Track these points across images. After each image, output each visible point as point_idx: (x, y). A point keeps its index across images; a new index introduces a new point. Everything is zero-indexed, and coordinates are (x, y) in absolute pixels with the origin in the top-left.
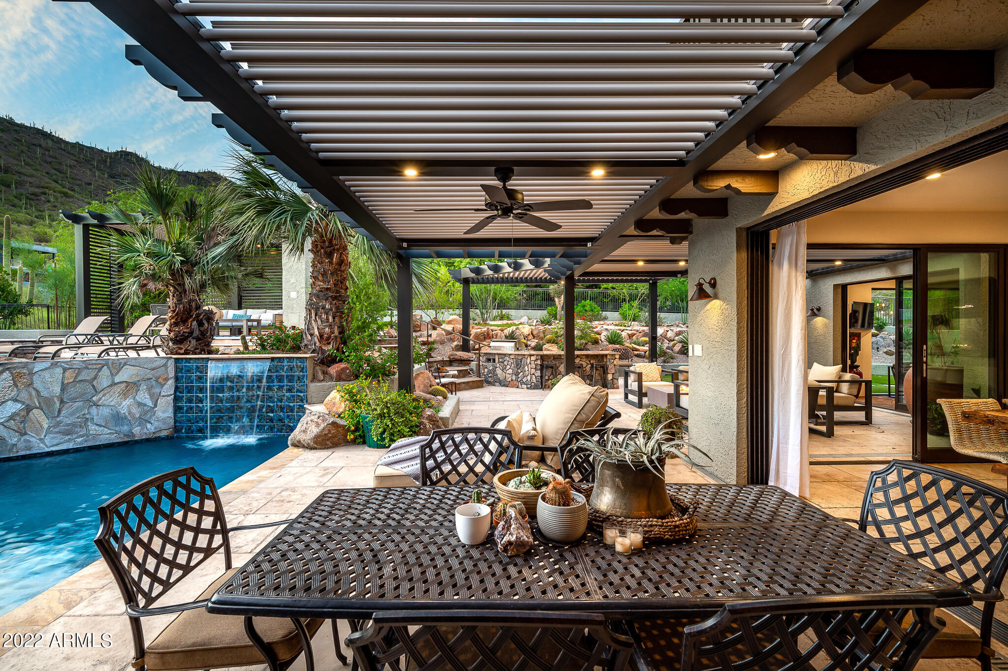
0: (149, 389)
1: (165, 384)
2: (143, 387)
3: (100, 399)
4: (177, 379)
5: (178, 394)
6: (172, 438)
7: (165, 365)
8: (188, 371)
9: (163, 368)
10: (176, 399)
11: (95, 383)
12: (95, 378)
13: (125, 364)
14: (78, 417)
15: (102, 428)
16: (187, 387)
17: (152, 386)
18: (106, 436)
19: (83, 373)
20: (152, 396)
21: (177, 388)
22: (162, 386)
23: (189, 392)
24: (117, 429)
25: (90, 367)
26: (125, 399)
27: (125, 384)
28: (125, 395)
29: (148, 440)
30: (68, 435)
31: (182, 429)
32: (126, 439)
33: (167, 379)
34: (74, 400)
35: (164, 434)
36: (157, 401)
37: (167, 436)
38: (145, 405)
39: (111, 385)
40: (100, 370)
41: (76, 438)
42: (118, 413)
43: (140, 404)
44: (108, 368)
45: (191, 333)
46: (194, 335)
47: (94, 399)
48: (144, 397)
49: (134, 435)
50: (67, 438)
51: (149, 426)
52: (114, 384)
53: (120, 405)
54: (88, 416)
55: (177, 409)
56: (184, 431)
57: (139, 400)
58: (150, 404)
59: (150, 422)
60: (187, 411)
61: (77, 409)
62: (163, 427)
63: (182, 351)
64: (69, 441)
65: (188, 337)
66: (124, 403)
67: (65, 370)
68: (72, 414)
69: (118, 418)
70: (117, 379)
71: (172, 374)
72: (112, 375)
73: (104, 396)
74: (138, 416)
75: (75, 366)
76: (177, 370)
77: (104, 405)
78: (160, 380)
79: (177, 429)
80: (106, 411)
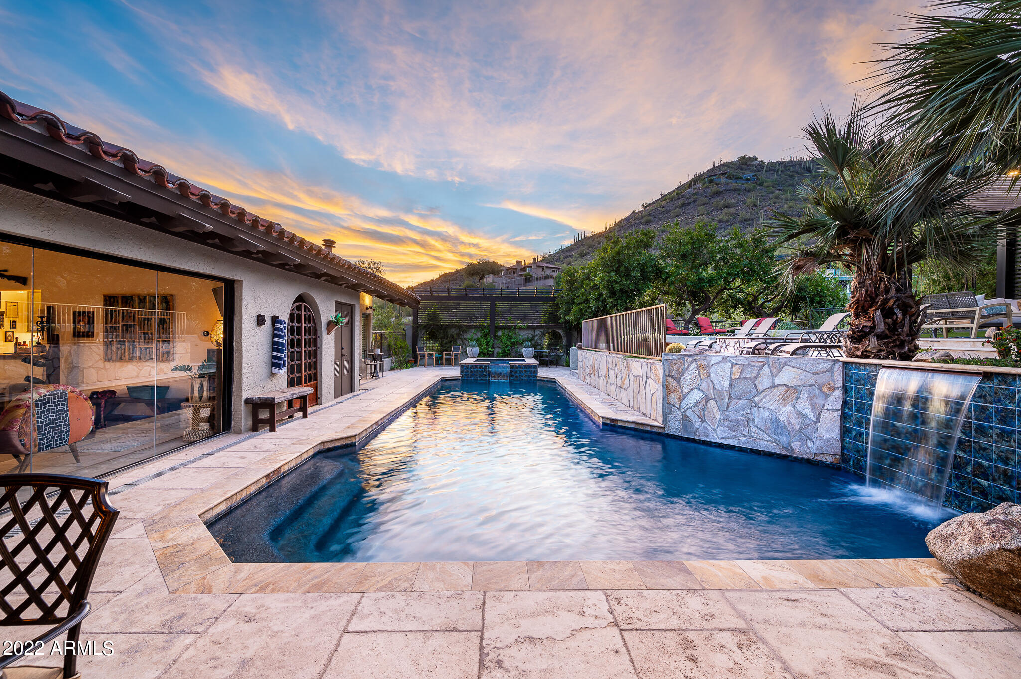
0: (811, 398)
1: (830, 394)
2: (804, 394)
3: (761, 401)
4: (845, 390)
5: (847, 410)
6: (838, 468)
7: (830, 370)
8: (858, 381)
9: (828, 374)
10: (844, 417)
11: (756, 382)
12: (757, 377)
13: (785, 364)
14: (742, 416)
15: (762, 433)
16: (856, 403)
17: (814, 395)
18: (766, 444)
19: (747, 370)
20: (813, 407)
21: (845, 403)
22: (827, 396)
23: (858, 411)
24: (776, 438)
25: (753, 364)
26: (785, 406)
27: (784, 388)
28: (784, 399)
29: (808, 461)
30: (734, 431)
31: (850, 460)
32: (784, 453)
33: (832, 389)
34: (739, 397)
35: (829, 459)
36: (819, 414)
37: (832, 464)
38: (806, 417)
39: (771, 387)
40: (761, 368)
41: (740, 437)
42: (777, 420)
43: (800, 415)
44: (769, 366)
45: (873, 327)
46: (878, 331)
47: (756, 399)
48: (804, 406)
49: (792, 451)
50: (734, 434)
51: (810, 444)
52: (774, 386)
53: (779, 411)
54: (750, 416)
55: (845, 432)
56: (851, 463)
57: (799, 409)
58: (811, 416)
59: (811, 440)
60: (856, 436)
61: (741, 406)
62: (826, 449)
63: (859, 353)
64: (734, 437)
65: (869, 333)
66: (783, 410)
67: (733, 365)
68: (737, 411)
69: (777, 426)
70: (777, 382)
71: (839, 383)
72: (772, 375)
73: (764, 397)
74: (797, 428)
75: (740, 362)
76: (846, 378)
77: (764, 408)
78: (824, 389)
79: (844, 459)
80: (765, 415)
